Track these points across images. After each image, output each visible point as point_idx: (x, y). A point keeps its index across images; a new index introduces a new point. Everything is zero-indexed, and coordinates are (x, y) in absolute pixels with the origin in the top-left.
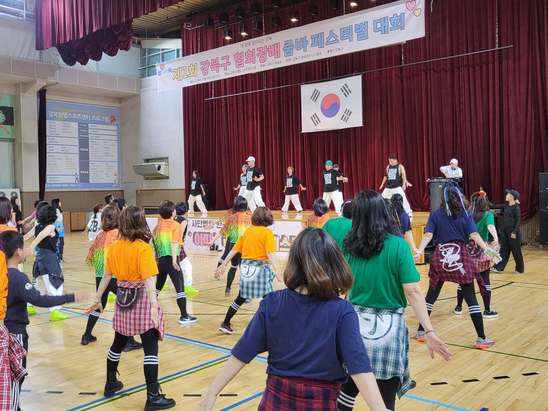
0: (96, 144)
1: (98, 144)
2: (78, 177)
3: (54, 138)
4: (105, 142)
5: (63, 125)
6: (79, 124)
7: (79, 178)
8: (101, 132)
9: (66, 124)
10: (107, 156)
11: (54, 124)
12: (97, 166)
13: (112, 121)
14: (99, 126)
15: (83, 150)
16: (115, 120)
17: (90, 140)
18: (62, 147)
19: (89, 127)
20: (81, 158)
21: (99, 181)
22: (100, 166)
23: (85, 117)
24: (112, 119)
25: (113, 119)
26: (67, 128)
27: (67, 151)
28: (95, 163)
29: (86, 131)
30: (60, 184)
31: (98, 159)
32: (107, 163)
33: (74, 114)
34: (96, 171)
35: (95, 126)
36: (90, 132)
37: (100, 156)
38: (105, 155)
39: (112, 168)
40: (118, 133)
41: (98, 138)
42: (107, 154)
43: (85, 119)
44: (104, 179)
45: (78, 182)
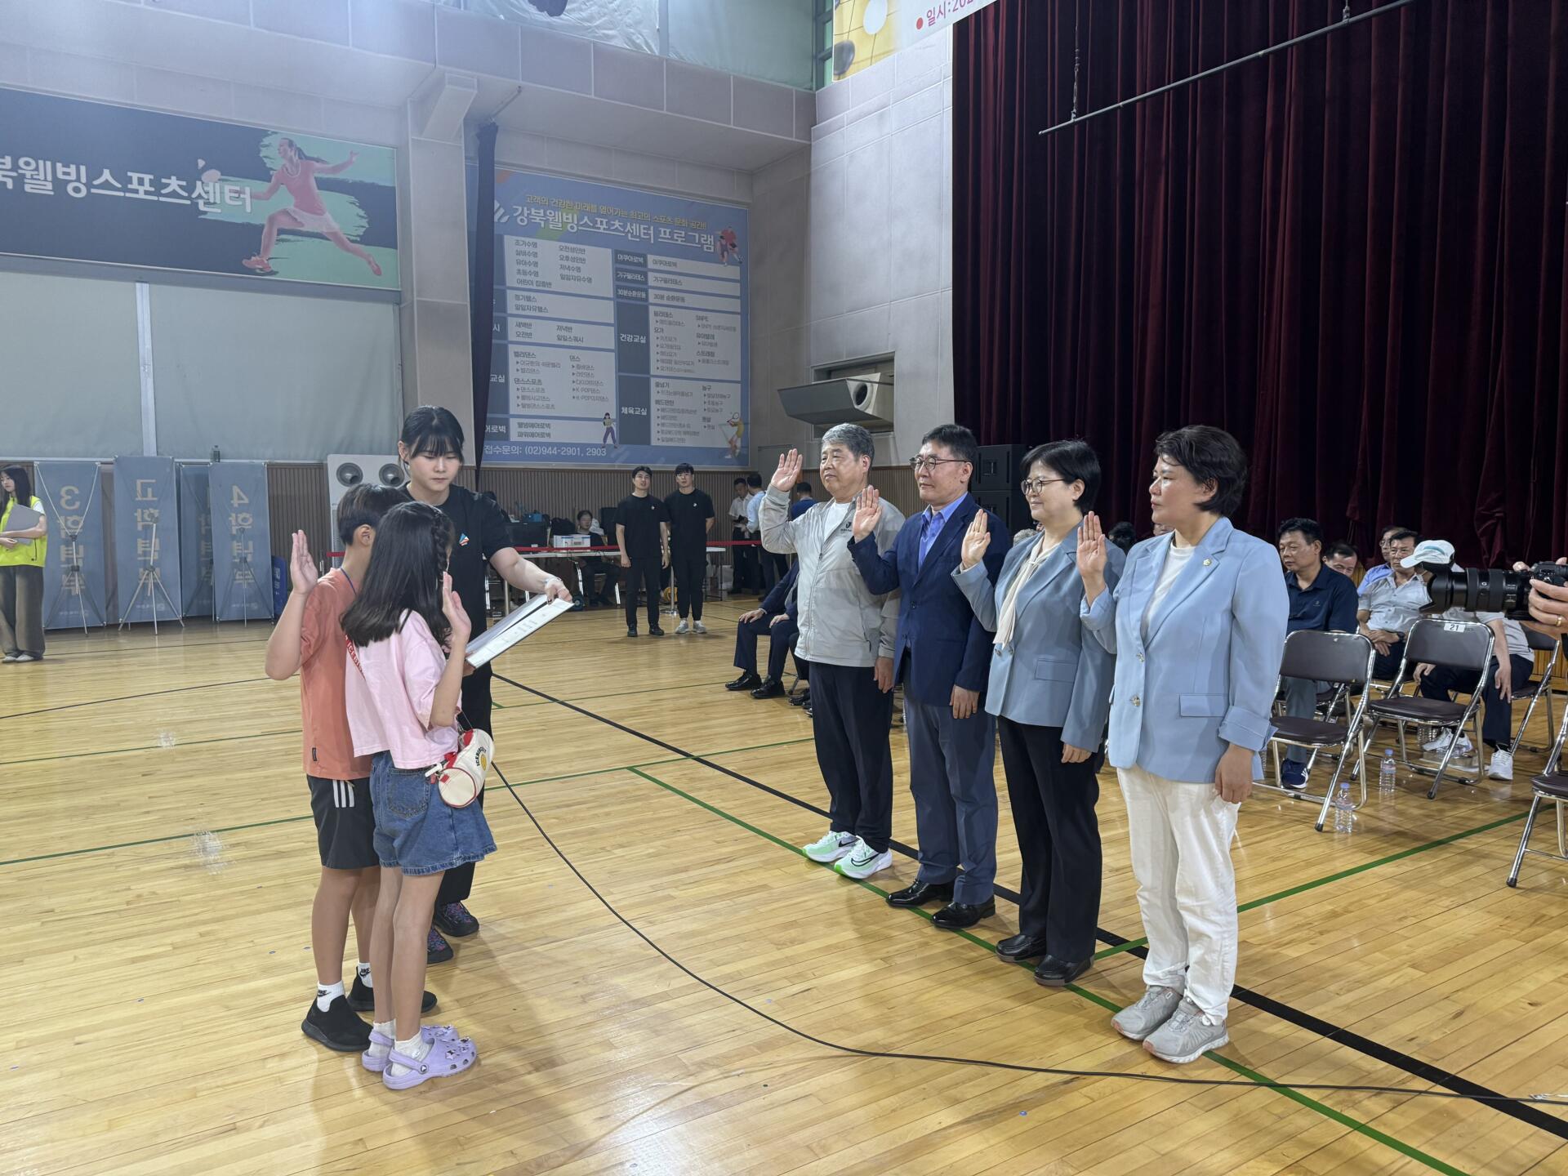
0: (670, 323)
1: (679, 324)
2: (614, 426)
3: (532, 294)
4: (702, 318)
5: (565, 254)
6: (616, 253)
7: (615, 429)
8: (687, 283)
9: (573, 250)
10: (708, 361)
11: (532, 249)
12: (675, 393)
13: (724, 249)
14: (684, 265)
15: (630, 338)
16: (734, 246)
17: (652, 309)
18: (559, 328)
19: (650, 265)
20: (622, 365)
21: (683, 440)
22: (683, 394)
23: (637, 229)
24: (724, 242)
25: (729, 245)
26: (576, 265)
27: (576, 339)
28: (668, 384)
29: (639, 277)
30: (552, 445)
31: (679, 370)
32: (706, 384)
33: (599, 220)
34: (673, 410)
35: (669, 264)
36: (651, 282)
37: (684, 363)
38: (701, 358)
39: (723, 400)
40: (744, 288)
41: (680, 304)
42: (706, 358)
43: (636, 237)
44: (696, 433)
45: (614, 441)
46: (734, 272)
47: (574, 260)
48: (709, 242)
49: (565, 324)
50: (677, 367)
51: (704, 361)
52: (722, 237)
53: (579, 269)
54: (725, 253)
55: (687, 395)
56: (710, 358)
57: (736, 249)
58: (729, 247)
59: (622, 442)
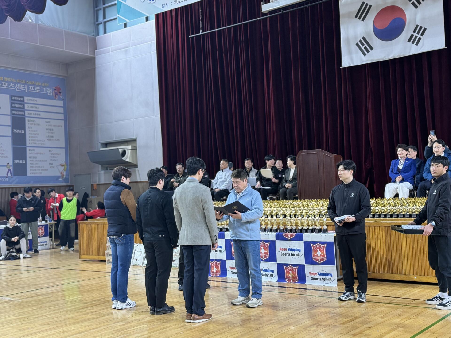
0: (35, 124)
1: (38, 125)
2: (11, 168)
4: (48, 122)
6: (11, 96)
7: (11, 170)
8: (41, 108)
10: (51, 140)
12: (37, 154)
13: (56, 94)
14: (40, 101)
15: (17, 131)
16: (60, 93)
17: (27, 119)
19: (26, 101)
20: (14, 142)
21: (41, 173)
22: (41, 154)
23: (20, 87)
25: (58, 92)
28: (34, 150)
29: (21, 106)
31: (38, 144)
32: (50, 149)
33: (4, 83)
34: (37, 161)
35: (34, 100)
36: (26, 108)
37: (41, 140)
38: (48, 138)
39: (58, 155)
40: (65, 110)
41: (39, 116)
42: (50, 138)
43: (19, 90)
44: (46, 170)
45: (11, 175)
46: (61, 103)
48: (50, 91)
50: (38, 142)
51: (49, 140)
52: (55, 89)
54: (57, 96)
55: (43, 154)
56: (52, 138)
57: (61, 94)
58: (58, 93)
59: (14, 175)
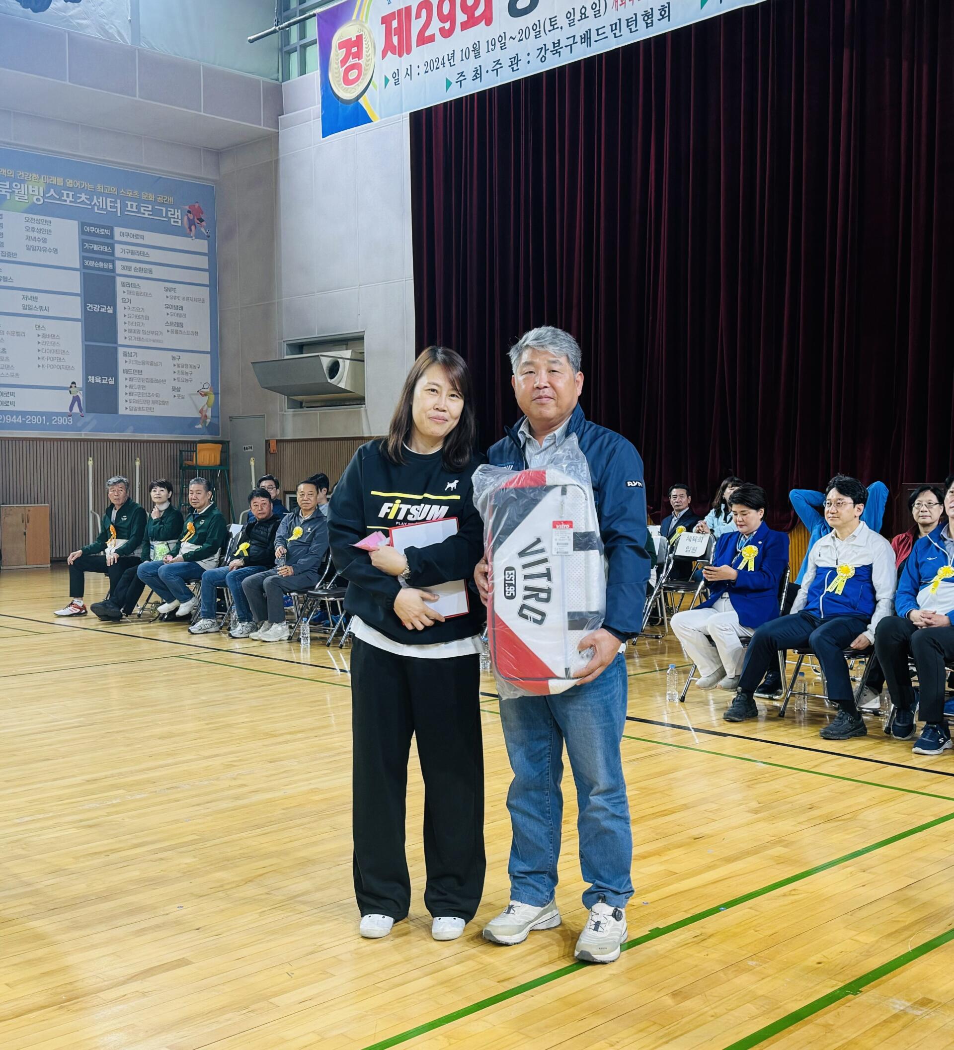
0: (138, 294)
1: (146, 295)
2: (80, 395)
4: (170, 290)
5: (31, 225)
6: (83, 225)
7: (81, 398)
8: (155, 256)
9: (39, 222)
10: (177, 332)
12: (143, 363)
13: (191, 223)
14: (152, 238)
15: (96, 308)
16: (201, 220)
17: (119, 280)
18: (25, 298)
19: (117, 237)
20: (88, 335)
21: (151, 409)
22: (152, 364)
23: (103, 204)
24: (191, 216)
25: (195, 219)
26: (41, 236)
27: (41, 308)
28: (136, 354)
29: (105, 249)
30: (17, 413)
31: (147, 340)
32: (175, 354)
33: (65, 193)
35: (137, 236)
36: (118, 253)
37: (152, 333)
38: (170, 328)
39: (193, 370)
40: (212, 262)
41: (148, 275)
42: (175, 328)
43: (102, 209)
44: (164, 403)
45: (81, 410)
46: (202, 245)
47: (40, 231)
48: (177, 216)
49: (30, 294)
50: (145, 337)
51: (172, 331)
52: (189, 212)
53: (45, 240)
54: (193, 228)
55: (156, 365)
56: (179, 329)
57: (204, 223)
58: (197, 221)
